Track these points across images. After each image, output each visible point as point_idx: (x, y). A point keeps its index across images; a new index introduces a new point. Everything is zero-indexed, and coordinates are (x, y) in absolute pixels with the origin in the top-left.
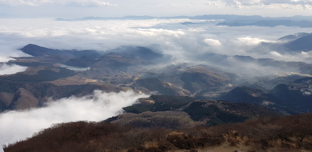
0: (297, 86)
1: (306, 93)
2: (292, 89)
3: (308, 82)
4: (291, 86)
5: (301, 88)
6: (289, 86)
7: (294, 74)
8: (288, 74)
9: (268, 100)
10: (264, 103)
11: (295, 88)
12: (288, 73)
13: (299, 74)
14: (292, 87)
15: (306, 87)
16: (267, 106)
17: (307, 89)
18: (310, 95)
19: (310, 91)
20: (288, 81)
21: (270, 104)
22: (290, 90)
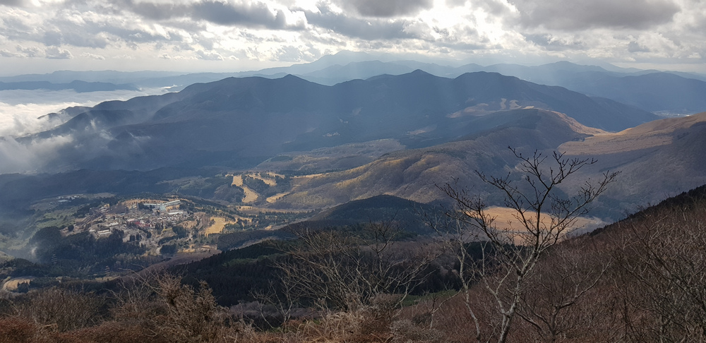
0: (82, 223)
1: (101, 233)
2: (72, 233)
3: (104, 208)
4: (67, 228)
5: (89, 226)
6: (63, 227)
7: (73, 198)
8: (61, 201)
9: (15, 275)
10: (5, 286)
11: (77, 230)
12: (61, 199)
13: (85, 196)
14: (71, 228)
15: (101, 222)
16: (14, 291)
17: (103, 224)
18: (111, 235)
19: (109, 229)
20: (62, 217)
21: (21, 283)
22: (67, 235)
